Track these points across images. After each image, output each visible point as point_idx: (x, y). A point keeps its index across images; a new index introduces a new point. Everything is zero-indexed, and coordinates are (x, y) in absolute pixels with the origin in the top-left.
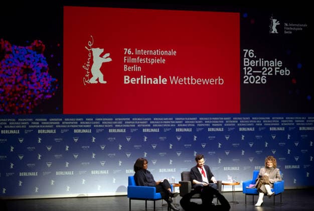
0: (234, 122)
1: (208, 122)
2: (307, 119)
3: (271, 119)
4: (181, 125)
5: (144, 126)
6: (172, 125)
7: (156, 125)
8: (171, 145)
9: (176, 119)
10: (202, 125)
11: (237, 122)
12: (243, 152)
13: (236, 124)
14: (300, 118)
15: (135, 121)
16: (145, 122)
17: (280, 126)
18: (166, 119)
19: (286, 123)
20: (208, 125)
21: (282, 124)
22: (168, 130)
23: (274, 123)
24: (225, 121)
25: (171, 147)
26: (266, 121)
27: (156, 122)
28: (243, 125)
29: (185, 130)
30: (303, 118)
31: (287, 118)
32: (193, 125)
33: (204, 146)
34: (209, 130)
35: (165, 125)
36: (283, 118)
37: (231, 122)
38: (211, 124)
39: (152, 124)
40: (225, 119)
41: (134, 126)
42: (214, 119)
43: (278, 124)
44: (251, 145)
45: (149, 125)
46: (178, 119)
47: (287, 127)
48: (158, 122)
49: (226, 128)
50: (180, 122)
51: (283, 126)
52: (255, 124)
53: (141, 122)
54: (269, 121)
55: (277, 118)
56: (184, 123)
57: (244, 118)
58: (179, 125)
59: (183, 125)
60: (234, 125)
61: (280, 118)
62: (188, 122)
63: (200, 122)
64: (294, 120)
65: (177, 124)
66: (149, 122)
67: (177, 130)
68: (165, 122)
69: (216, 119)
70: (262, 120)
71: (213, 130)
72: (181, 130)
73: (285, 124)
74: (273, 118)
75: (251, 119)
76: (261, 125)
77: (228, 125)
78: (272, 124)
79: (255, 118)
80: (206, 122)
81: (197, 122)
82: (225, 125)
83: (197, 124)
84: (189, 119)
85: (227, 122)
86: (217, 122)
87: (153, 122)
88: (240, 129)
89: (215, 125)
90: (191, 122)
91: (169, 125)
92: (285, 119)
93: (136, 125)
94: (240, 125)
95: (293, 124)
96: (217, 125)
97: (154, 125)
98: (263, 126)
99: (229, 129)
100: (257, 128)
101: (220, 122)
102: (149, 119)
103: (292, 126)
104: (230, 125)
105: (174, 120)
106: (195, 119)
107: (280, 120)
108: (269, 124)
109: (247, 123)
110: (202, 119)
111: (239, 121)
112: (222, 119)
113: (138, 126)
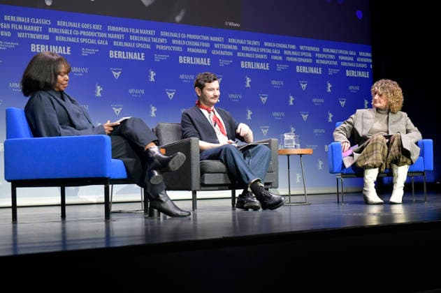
0: (230, 47)
1: (179, 42)
2: (358, 55)
3: (298, 49)
4: (120, 44)
5: (33, 36)
6: (101, 43)
7: (63, 39)
8: (99, 89)
9: (109, 28)
10: (166, 48)
11: (235, 48)
12: (250, 113)
13: (235, 52)
14: (346, 53)
15: (11, 23)
16: (36, 29)
17: (314, 65)
18: (87, 26)
19: (324, 59)
20: (178, 49)
21: (317, 61)
22: (92, 51)
23: (303, 57)
24: (212, 43)
25: (99, 94)
26: (289, 53)
27: (63, 31)
28: (247, 55)
29: (130, 56)
30: (351, 53)
31: (324, 50)
32: (148, 47)
33: (171, 95)
34: (182, 60)
35: (84, 40)
36: (318, 49)
37: (225, 46)
38: (185, 47)
39: (53, 36)
40: (212, 39)
41: (8, 34)
42: (190, 36)
43: (310, 61)
44: (264, 100)
45: (46, 37)
46: (114, 29)
47: (325, 68)
48: (66, 32)
49: (215, 59)
50: (119, 36)
51: (318, 66)
52: (269, 54)
53: (25, 28)
54: (294, 53)
55: (309, 48)
56: (127, 39)
57: (249, 43)
58: (115, 43)
59: (126, 44)
60: (230, 54)
61: (313, 49)
62: (136, 38)
63: (162, 41)
64: (337, 55)
65: (111, 41)
66: (45, 28)
67: (112, 54)
68: (84, 33)
69: (194, 37)
70: (282, 50)
71: (189, 60)
72: (121, 55)
73: (323, 62)
74: (302, 48)
75: (262, 46)
76: (281, 58)
77: (218, 53)
78: (301, 60)
79: (270, 44)
80: (174, 42)
81: (155, 40)
82: (214, 52)
83: (156, 44)
84: (137, 31)
85: (216, 46)
86: (196, 44)
87: (56, 31)
88: (243, 65)
89: (193, 50)
90: (142, 39)
91: (93, 42)
92: (321, 52)
93: (14, 32)
94: (243, 55)
95: (335, 63)
96: (198, 51)
97: (57, 38)
98: (284, 62)
99: (222, 63)
100: (273, 64)
101: (204, 45)
102: (45, 22)
103: (333, 67)
104: (223, 53)
105: (104, 30)
106: (151, 32)
107: (313, 53)
108: (295, 60)
109: (255, 53)
110: (166, 34)
111: (240, 46)
112: (206, 38)
113: (20, 35)
